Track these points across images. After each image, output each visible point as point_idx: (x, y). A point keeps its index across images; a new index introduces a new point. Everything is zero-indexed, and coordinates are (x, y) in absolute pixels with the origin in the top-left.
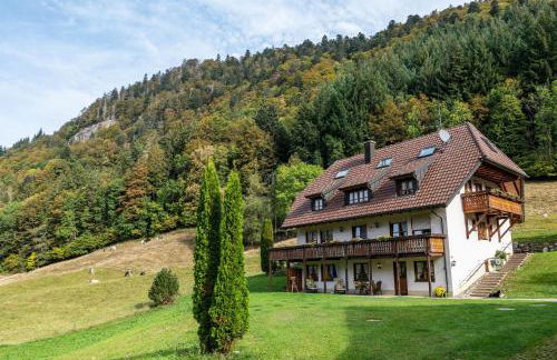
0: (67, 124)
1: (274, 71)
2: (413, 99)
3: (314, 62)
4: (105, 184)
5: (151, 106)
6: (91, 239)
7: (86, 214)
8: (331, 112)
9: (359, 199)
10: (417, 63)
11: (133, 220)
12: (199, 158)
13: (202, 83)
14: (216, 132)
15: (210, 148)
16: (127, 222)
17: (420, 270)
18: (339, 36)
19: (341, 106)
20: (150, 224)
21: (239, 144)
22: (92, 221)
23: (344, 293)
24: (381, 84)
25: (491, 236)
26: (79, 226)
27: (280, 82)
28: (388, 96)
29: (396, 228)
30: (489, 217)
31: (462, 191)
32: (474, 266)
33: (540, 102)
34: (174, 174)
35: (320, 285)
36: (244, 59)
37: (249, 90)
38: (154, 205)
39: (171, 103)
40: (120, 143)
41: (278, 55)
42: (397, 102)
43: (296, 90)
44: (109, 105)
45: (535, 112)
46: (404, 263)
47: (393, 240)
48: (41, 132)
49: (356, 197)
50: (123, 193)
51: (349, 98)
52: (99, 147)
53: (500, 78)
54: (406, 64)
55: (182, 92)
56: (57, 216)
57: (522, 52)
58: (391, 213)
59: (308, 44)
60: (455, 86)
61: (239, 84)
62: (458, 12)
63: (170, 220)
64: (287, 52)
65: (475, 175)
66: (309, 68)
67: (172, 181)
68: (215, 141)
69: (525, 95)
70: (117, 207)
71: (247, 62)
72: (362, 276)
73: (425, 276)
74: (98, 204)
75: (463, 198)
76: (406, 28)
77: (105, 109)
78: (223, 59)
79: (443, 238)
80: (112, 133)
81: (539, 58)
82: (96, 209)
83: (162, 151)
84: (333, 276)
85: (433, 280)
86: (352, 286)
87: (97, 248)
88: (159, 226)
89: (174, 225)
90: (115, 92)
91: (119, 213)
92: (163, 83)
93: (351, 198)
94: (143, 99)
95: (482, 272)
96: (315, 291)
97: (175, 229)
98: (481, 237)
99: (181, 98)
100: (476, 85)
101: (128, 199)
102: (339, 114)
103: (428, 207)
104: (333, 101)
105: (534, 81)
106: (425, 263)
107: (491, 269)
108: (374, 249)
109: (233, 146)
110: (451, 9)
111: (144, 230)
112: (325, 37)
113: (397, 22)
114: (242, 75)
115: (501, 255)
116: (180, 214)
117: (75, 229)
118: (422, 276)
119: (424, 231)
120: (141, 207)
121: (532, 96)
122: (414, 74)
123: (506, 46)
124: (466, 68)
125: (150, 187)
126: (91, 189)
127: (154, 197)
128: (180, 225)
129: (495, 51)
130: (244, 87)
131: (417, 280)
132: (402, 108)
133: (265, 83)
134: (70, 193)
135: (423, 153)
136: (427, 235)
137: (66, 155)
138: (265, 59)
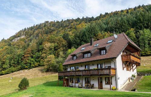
0: (11, 37)
1: (69, 25)
2: (106, 33)
3: (80, 23)
4: (19, 53)
5: (35, 33)
6: (13, 69)
7: (12, 61)
8: (84, 35)
9: (87, 56)
10: (107, 23)
11: (26, 64)
12: (46, 47)
13: (49, 27)
14: (51, 40)
15: (50, 44)
16: (24, 64)
17: (107, 80)
18: (87, 17)
19: (86, 34)
20: (31, 65)
21: (58, 43)
22: (14, 63)
23: (81, 87)
24: (98, 29)
25: (130, 70)
26: (10, 65)
27: (71, 28)
28: (99, 32)
29: (99, 66)
30: (130, 63)
31: (122, 54)
32: (125, 79)
33: (140, 35)
34: (39, 51)
35: (74, 84)
36: (61, 22)
37: (62, 29)
38: (32, 59)
39: (40, 32)
40: (25, 42)
41: (70, 21)
42: (102, 33)
43: (75, 30)
44: (23, 32)
45: (139, 37)
46: (102, 78)
47: (98, 70)
48: (4, 39)
49: (87, 55)
50: (23, 56)
51: (88, 32)
52: (20, 43)
53: (129, 28)
54: (104, 24)
55: (44, 29)
56: (4, 62)
57: (135, 21)
58: (97, 60)
59: (79, 19)
60: (117, 30)
61: (60, 28)
62: (118, 12)
63: (36, 64)
64: (73, 20)
65: (125, 49)
66: (79, 25)
67: (38, 53)
68: (51, 42)
69: (136, 32)
70: (21, 60)
71: (62, 23)
72: (88, 82)
73: (109, 83)
74: (16, 59)
75: (122, 56)
76: (105, 16)
77: (22, 33)
78: (56, 21)
79: (115, 69)
80: (23, 40)
81: (140, 23)
82: (15, 60)
83: (36, 44)
84: (78, 82)
85: (112, 84)
86: (84, 85)
87: (15, 71)
88: (33, 65)
89: (38, 65)
90: (25, 29)
91: (22, 61)
92: (39, 27)
93: (85, 56)
94: (33, 31)
95: (128, 81)
96: (72, 87)
97: (38, 66)
98: (127, 70)
99: (43, 31)
100: (123, 30)
101: (25, 58)
102: (86, 36)
103: (110, 58)
104: (84, 32)
105: (139, 29)
106: (109, 78)
107: (131, 81)
108: (91, 73)
109: (56, 44)
110: (116, 11)
111: (29, 66)
112: (83, 17)
113: (102, 14)
114: (61, 26)
115: (134, 76)
116: (39, 62)
117: (9, 66)
118: (108, 83)
119: (109, 67)
120: (28, 60)
121: (138, 33)
122: (106, 26)
123: (131, 20)
124: (120, 25)
125: (32, 54)
126: (14, 54)
127: (32, 57)
128: (39, 65)
129: (128, 21)
130: (61, 29)
131: (106, 84)
132: (103, 35)
133: (66, 28)
134: (8, 55)
135: (109, 42)
136: (109, 68)
137: (10, 45)
138: (67, 22)
